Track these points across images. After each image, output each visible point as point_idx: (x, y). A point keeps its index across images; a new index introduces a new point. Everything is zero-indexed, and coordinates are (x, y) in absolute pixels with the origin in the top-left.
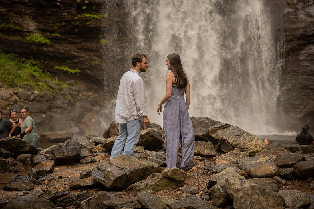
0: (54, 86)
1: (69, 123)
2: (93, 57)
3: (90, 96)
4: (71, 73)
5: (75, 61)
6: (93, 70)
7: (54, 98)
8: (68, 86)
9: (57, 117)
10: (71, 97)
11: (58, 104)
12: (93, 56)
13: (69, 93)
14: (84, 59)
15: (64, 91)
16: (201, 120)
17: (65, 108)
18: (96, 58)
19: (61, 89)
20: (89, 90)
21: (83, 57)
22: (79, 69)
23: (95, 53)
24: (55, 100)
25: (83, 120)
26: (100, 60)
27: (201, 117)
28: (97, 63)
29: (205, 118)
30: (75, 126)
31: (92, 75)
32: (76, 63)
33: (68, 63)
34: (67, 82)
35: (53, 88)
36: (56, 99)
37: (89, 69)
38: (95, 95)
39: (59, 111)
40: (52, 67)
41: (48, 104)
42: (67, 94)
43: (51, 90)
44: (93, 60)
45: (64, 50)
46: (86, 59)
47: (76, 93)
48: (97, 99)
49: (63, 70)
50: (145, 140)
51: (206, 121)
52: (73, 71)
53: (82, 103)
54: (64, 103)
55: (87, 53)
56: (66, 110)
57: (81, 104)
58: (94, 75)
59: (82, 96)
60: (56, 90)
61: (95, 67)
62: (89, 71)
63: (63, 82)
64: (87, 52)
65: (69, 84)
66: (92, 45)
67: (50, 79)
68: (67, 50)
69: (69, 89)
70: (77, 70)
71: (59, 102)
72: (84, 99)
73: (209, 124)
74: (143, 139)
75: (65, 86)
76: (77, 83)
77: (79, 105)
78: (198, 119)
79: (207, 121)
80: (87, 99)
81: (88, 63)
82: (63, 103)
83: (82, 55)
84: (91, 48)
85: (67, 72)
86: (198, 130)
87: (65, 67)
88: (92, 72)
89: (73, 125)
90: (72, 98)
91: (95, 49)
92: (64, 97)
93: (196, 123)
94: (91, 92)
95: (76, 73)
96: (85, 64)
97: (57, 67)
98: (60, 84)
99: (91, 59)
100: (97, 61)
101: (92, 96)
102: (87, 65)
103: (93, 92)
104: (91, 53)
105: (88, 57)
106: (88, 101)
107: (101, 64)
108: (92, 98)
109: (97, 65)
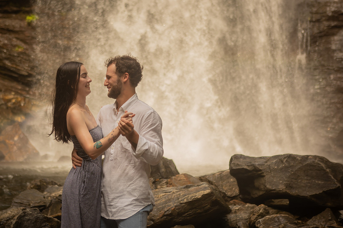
2: (15, 42)
3: (10, 100)
6: (14, 61)
12: (14, 40)
14: (1, 44)
16: (308, 162)
18: (19, 43)
20: (8, 90)
23: (17, 36)
25: (1, 138)
26: (25, 46)
27: (308, 156)
28: (20, 50)
29: (315, 157)
31: (12, 69)
37: (7, 59)
38: (17, 98)
44: (15, 46)
46: (5, 44)
48: (20, 105)
50: (199, 211)
51: (319, 164)
55: (5, 36)
58: (15, 68)
61: (18, 57)
62: (8, 63)
64: (5, 34)
66: (13, 24)
73: (328, 170)
74: (194, 210)
78: (301, 160)
79: (323, 165)
81: (7, 50)
84: (11, 28)
86: (302, 184)
88: (12, 64)
91: (17, 29)
93: (297, 168)
94: (10, 94)
96: (1, 52)
99: (12, 45)
100: (21, 47)
101: (14, 101)
102: (5, 53)
103: (13, 93)
104: (12, 36)
105: (6, 42)
106: (8, 108)
107: (27, 52)
108: (14, 103)
109: (20, 54)
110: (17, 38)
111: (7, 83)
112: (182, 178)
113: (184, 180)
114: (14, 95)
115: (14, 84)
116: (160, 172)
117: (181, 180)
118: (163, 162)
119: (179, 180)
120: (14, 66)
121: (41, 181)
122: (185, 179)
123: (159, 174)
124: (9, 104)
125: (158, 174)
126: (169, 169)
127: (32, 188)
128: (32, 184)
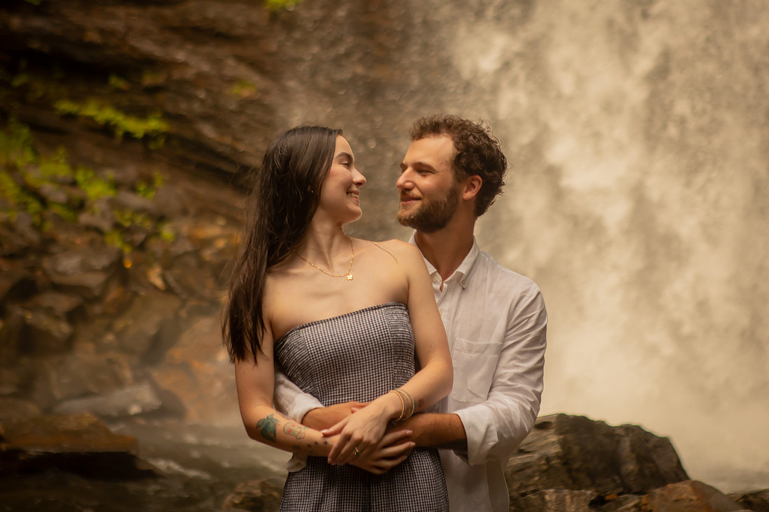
0: (47, 188)
1: (111, 362)
2: (232, 67)
3: (207, 242)
4: (128, 136)
5: (149, 79)
6: (228, 126)
7: (46, 246)
8: (111, 193)
9: (56, 333)
10: (125, 242)
11: (64, 274)
12: (231, 62)
13: (117, 226)
14: (190, 74)
15: (93, 214)
17: (97, 293)
18: (243, 71)
19: (80, 206)
20: (206, 212)
21: (185, 65)
22: (167, 116)
23: (239, 51)
24: (51, 254)
25: (176, 353)
26: (261, 83)
28: (246, 92)
30: (138, 380)
31: (220, 149)
32: (153, 90)
33: (119, 91)
34: (111, 174)
35: (43, 201)
36: (54, 249)
37: (207, 118)
39: (63, 303)
40: (45, 104)
41: (18, 270)
42: (106, 226)
43: (34, 206)
44: (232, 81)
45: (102, 31)
46: (201, 76)
47: (148, 225)
49: (91, 118)
52: (137, 127)
53: (177, 271)
54: (92, 270)
55: (205, 49)
56: (98, 300)
57: (171, 279)
58: (230, 147)
59: (174, 243)
60: (57, 210)
61: (240, 113)
62: (208, 131)
63: (90, 174)
64: (204, 44)
65: (117, 185)
66: (229, 15)
67: (29, 156)
68: (112, 33)
69: (114, 204)
70: (154, 124)
71: (68, 265)
72: (186, 253)
75: (97, 190)
76: (150, 181)
77: (158, 282)
80: (196, 253)
81: (209, 91)
82: (86, 268)
83: (180, 56)
84: (222, 28)
85: (107, 130)
87: (101, 108)
88: (222, 134)
89: (127, 374)
90: (127, 250)
91: (239, 31)
92: (92, 243)
94: (212, 222)
95: (148, 137)
96: (191, 98)
97: (66, 106)
98: (74, 184)
99: (222, 77)
100: (249, 86)
101: (221, 244)
102: (202, 101)
103: (221, 222)
104: (223, 51)
105: (206, 67)
106: (202, 264)
107: (268, 100)
108: (221, 252)
109: (246, 103)
110: (240, 59)
111: (205, 191)
112: (684, 496)
113: (691, 500)
114: (223, 227)
115: (225, 194)
116: (619, 474)
117: (682, 500)
118: (631, 440)
119: (677, 501)
120: (228, 140)
121: (264, 486)
122: (694, 498)
123: (616, 477)
124: (208, 254)
125: (614, 480)
126: (651, 465)
127: (235, 506)
128: (239, 494)
